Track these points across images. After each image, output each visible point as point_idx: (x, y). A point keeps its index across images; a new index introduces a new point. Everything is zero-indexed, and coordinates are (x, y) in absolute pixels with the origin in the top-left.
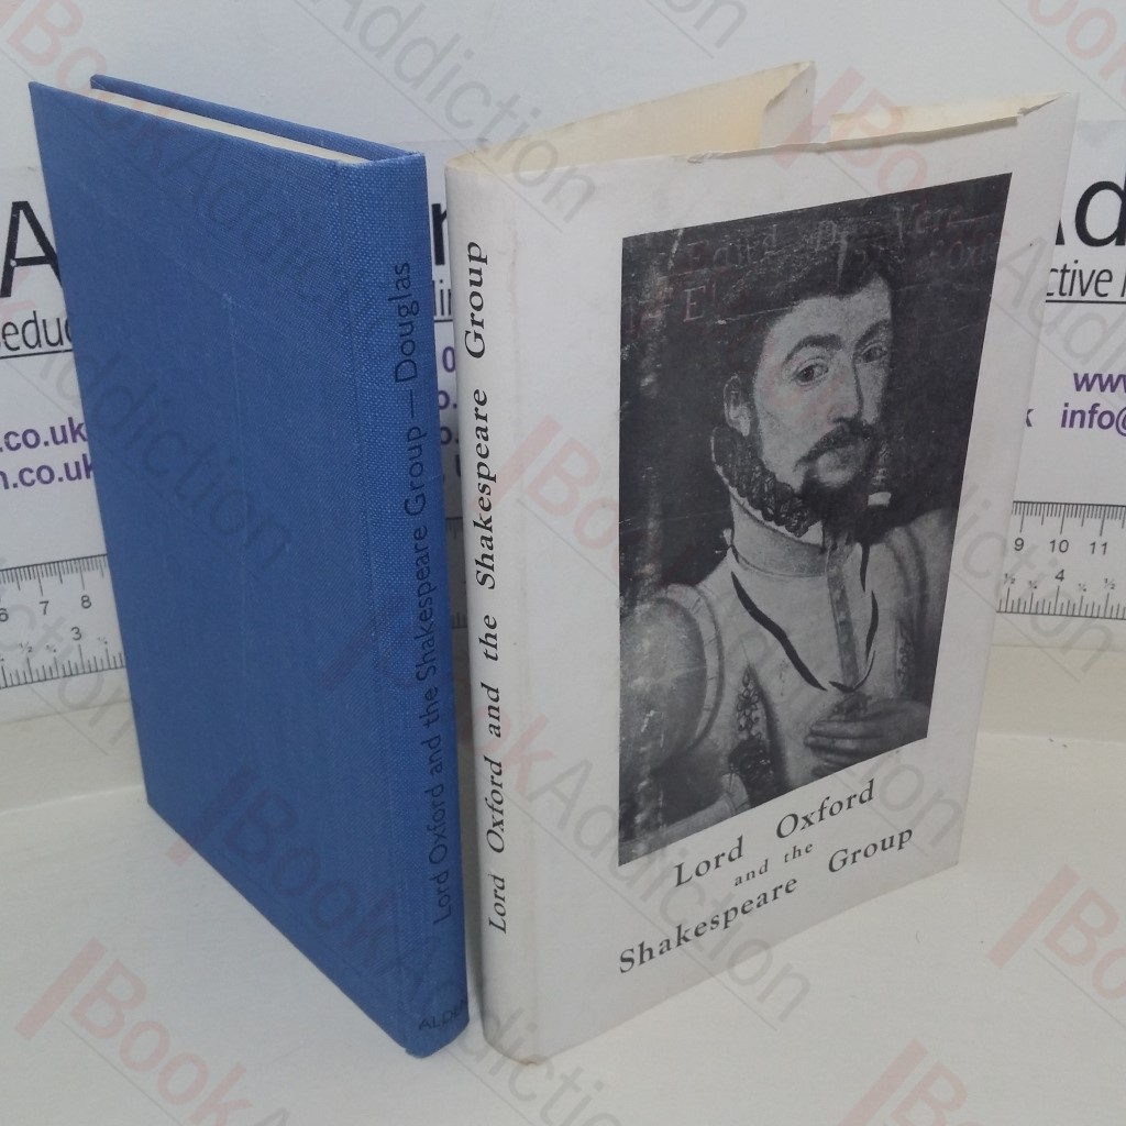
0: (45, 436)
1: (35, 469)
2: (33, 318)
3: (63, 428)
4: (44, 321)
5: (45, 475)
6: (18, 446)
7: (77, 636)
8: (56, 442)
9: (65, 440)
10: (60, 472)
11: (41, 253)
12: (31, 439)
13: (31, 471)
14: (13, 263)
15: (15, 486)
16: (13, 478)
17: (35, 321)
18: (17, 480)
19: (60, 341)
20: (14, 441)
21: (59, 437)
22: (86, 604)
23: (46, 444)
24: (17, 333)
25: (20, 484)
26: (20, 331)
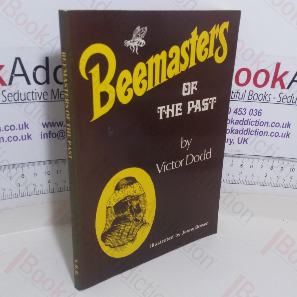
0: (17, 127)
1: (13, 137)
2: (17, 92)
3: (22, 125)
4: (21, 93)
5: (15, 138)
6: (8, 130)
7: (19, 186)
8: (20, 129)
9: (23, 129)
10: (20, 138)
11: (22, 73)
12: (12, 128)
13: (11, 137)
14: (13, 75)
15: (6, 141)
16: (6, 139)
17: (18, 93)
18: (7, 140)
19: (25, 99)
20: (7, 128)
21: (21, 128)
22: (23, 177)
23: (17, 129)
24: (12, 96)
25: (7, 141)
26: (13, 95)
